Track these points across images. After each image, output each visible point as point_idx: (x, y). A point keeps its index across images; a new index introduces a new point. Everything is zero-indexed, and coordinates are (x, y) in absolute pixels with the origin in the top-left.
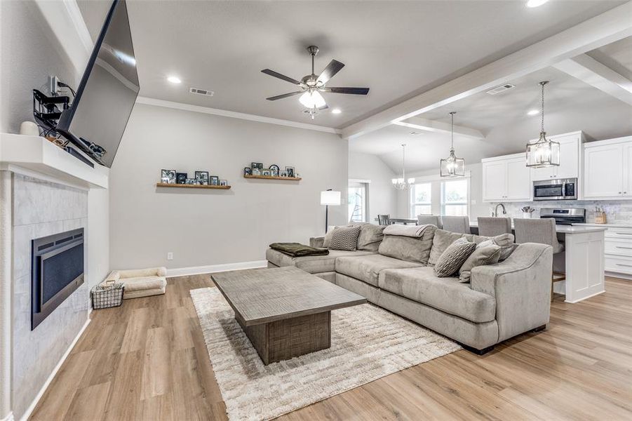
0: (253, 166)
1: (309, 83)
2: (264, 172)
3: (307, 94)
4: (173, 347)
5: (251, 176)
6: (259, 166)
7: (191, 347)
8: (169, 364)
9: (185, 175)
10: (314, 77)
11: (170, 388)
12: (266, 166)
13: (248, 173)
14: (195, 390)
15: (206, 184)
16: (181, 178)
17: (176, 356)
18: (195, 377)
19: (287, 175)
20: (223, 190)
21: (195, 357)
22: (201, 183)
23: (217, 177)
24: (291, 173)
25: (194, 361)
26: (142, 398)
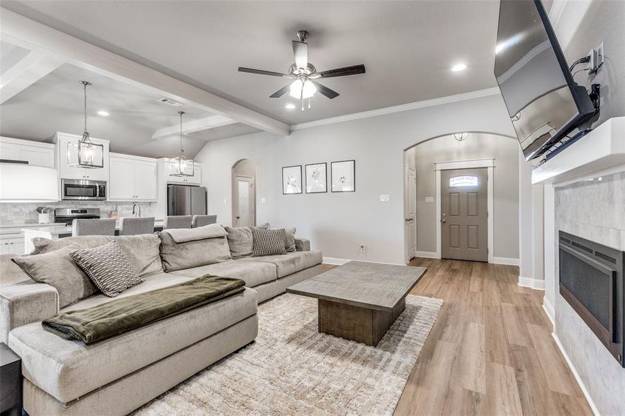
4: (457, 349)
7: (441, 342)
8: (464, 336)
11: (466, 324)
14: (451, 318)
17: (457, 339)
18: (448, 323)
21: (442, 333)
25: (444, 330)
26: (484, 326)
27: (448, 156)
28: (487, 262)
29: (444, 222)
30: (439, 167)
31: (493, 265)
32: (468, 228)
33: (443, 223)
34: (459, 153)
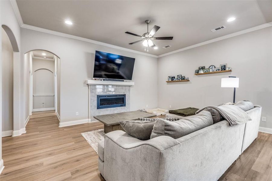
0: (200, 69)
1: (146, 36)
2: (205, 70)
3: (146, 41)
5: (198, 74)
6: (203, 68)
9: (174, 77)
10: (148, 33)
12: (207, 67)
13: (197, 73)
15: (180, 80)
16: (173, 78)
19: (220, 70)
20: (185, 82)
22: (179, 80)
23: (184, 76)
24: (224, 68)
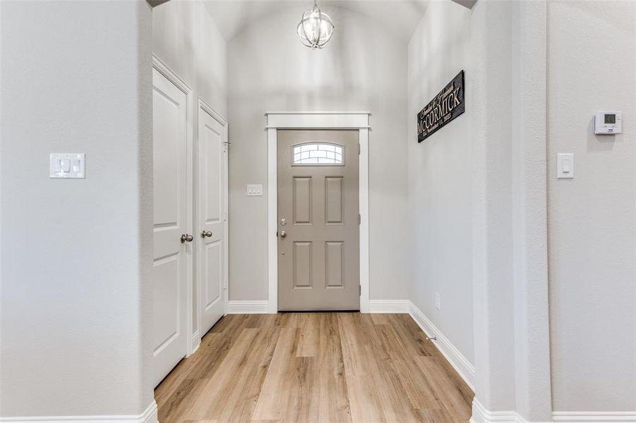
27: (291, 99)
28: (359, 311)
29: (284, 236)
30: (275, 122)
31: (369, 315)
32: (326, 246)
33: (282, 237)
34: (310, 96)
